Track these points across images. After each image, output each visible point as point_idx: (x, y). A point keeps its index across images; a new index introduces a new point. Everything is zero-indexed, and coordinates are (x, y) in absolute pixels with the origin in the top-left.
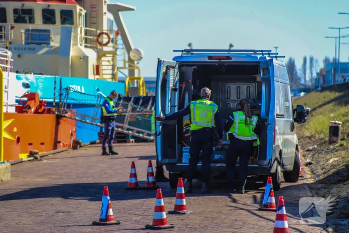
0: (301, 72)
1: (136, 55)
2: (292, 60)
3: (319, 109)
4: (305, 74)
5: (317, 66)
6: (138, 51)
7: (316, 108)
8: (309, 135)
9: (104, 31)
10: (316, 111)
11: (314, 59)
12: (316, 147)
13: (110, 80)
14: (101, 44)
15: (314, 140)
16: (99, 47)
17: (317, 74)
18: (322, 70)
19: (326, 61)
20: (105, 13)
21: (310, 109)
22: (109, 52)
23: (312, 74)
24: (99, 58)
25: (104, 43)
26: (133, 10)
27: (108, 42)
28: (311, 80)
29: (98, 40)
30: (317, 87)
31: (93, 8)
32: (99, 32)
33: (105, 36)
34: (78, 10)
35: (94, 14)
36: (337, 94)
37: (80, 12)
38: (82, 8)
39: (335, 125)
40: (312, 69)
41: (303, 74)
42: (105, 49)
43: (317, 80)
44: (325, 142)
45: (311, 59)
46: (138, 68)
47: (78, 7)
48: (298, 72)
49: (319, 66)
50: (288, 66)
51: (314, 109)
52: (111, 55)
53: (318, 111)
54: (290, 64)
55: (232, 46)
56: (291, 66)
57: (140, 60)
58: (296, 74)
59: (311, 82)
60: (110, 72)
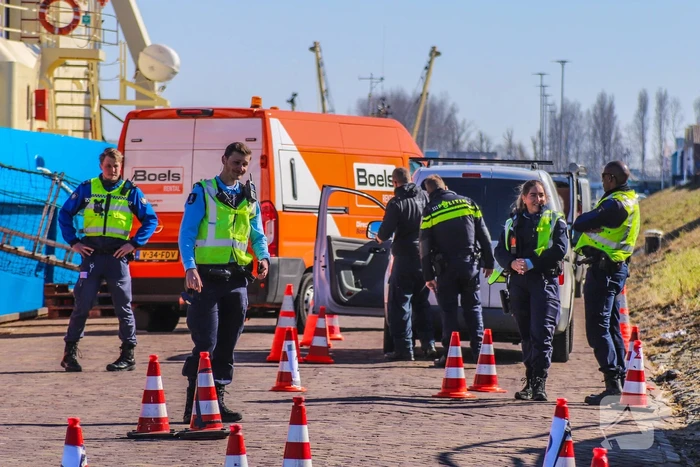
0: (633, 136)
1: (156, 64)
2: (607, 104)
3: (688, 235)
4: (643, 140)
5: (677, 119)
6: (162, 53)
7: (680, 229)
8: (663, 303)
10: (678, 240)
11: (669, 100)
12: (683, 333)
13: (80, 135)
14: (50, 28)
15: (679, 315)
16: (46, 37)
17: (678, 141)
18: (691, 131)
21: (661, 233)
22: (77, 54)
23: (662, 140)
24: (45, 69)
25: (62, 26)
27: (75, 22)
28: (661, 158)
29: (42, 16)
30: (676, 179)
40: (665, 126)
41: (638, 141)
42: (65, 42)
43: (679, 158)
45: (662, 101)
46: (163, 103)
48: (624, 134)
49: (682, 119)
50: (596, 118)
51: (673, 235)
52: (84, 62)
53: (685, 237)
54: (602, 110)
55: (438, 54)
56: (604, 117)
57: (169, 78)
58: (617, 139)
59: (661, 164)
60: (81, 111)
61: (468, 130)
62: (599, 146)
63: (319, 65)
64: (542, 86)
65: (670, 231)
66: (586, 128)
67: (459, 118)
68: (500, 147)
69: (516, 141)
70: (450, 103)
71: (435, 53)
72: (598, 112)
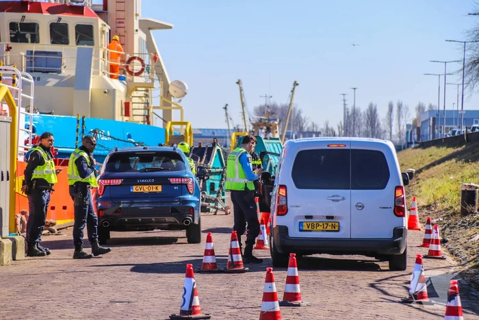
0: (386, 124)
1: (176, 89)
2: (373, 109)
3: (427, 171)
4: (391, 126)
5: (407, 116)
6: (180, 84)
7: (423, 168)
8: (426, 204)
9: (135, 55)
10: (422, 174)
11: (403, 106)
12: (441, 219)
13: (142, 123)
14: (131, 73)
15: (436, 210)
16: (128, 76)
17: (408, 126)
18: (415, 121)
19: (420, 109)
20: (137, 30)
21: (414, 170)
22: (141, 85)
23: (400, 125)
24: (128, 93)
25: (135, 72)
26: (170, 27)
27: (143, 70)
28: (400, 134)
29: (127, 67)
30: (409, 144)
31: (120, 22)
32: (128, 56)
33: (136, 61)
34: (100, 26)
35: (121, 31)
36: (451, 151)
37: (102, 28)
38: (105, 23)
39: (470, 189)
40: (401, 117)
41: (388, 126)
42: (137, 79)
43: (409, 134)
44: (454, 214)
45: (400, 107)
46: (180, 108)
47: (100, 22)
48: (381, 123)
49: (409, 115)
50: (368, 115)
51: (419, 171)
52: (144, 89)
53: (425, 172)
54: (371, 112)
55: (297, 84)
56: (372, 115)
57: (183, 96)
58: (378, 125)
59: (400, 137)
60: (142, 112)
61: (307, 121)
62: (370, 129)
63: (241, 90)
64: (344, 100)
65: (417, 169)
66: (363, 120)
67: (303, 116)
68: (322, 129)
69: (330, 126)
70: (298, 109)
71: (296, 84)
72: (369, 112)
